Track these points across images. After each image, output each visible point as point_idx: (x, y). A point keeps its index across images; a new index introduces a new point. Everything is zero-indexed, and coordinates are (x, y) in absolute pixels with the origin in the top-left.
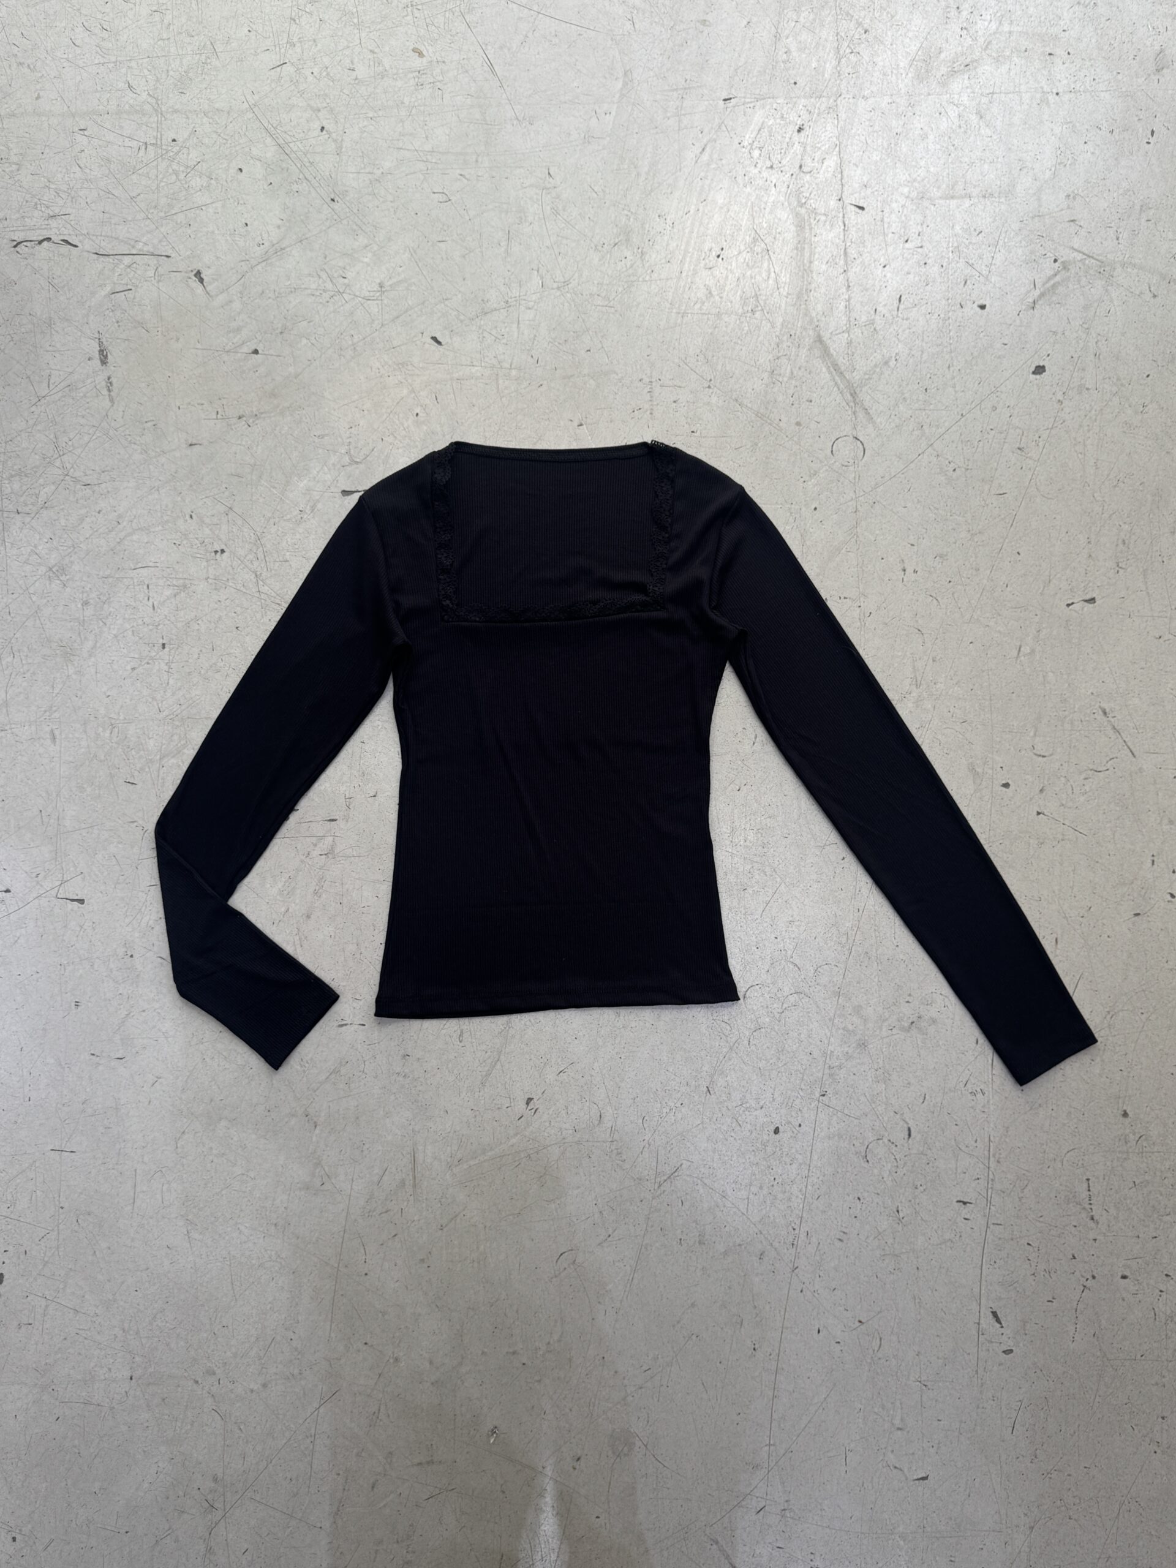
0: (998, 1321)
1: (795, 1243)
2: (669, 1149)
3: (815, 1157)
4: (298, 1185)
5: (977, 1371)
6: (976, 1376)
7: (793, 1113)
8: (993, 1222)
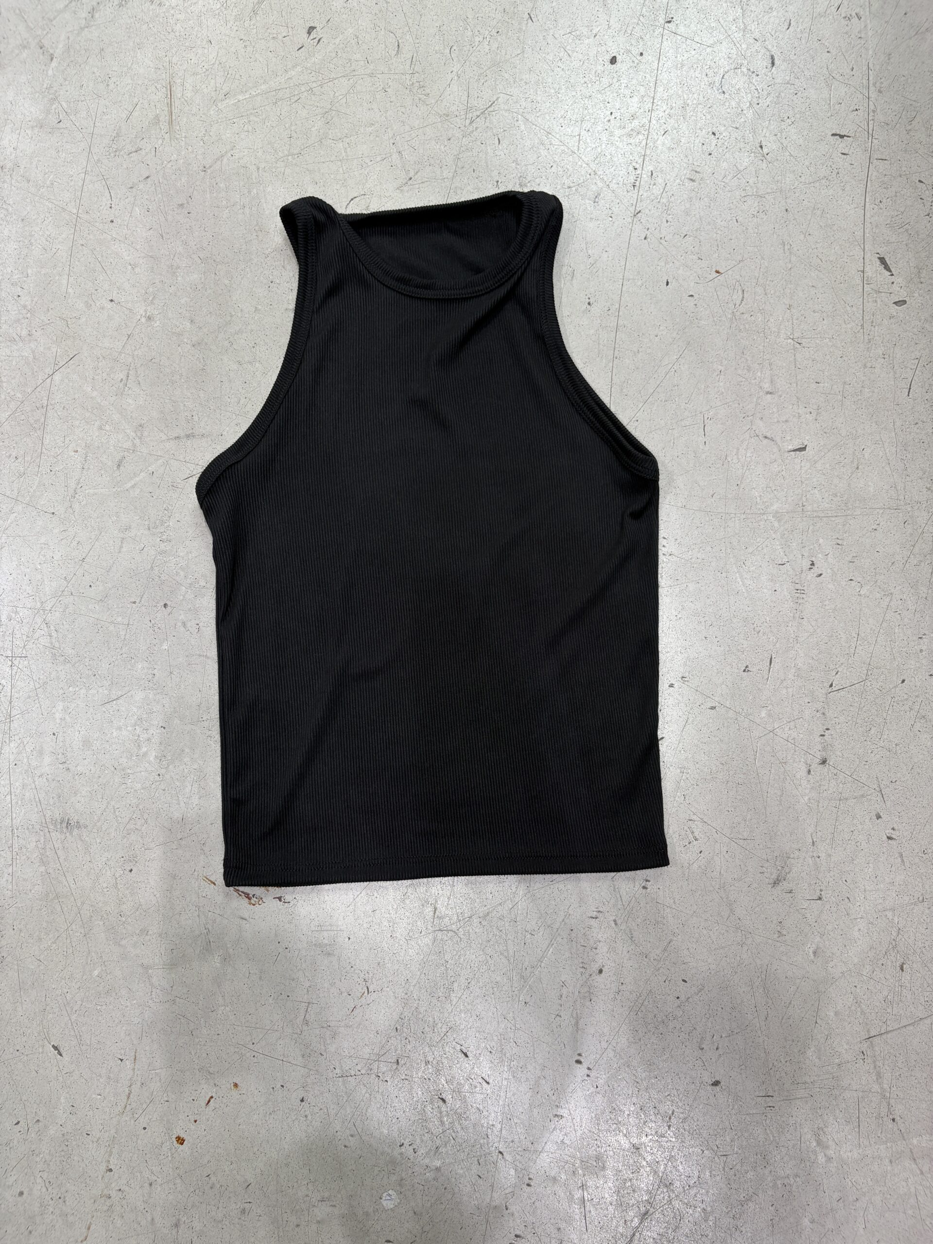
0: (887, 268)
1: (637, 184)
2: (483, 81)
3: (660, 89)
4: (31, 123)
5: (862, 326)
6: (862, 330)
7: (633, 42)
8: (876, 157)
